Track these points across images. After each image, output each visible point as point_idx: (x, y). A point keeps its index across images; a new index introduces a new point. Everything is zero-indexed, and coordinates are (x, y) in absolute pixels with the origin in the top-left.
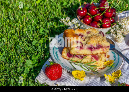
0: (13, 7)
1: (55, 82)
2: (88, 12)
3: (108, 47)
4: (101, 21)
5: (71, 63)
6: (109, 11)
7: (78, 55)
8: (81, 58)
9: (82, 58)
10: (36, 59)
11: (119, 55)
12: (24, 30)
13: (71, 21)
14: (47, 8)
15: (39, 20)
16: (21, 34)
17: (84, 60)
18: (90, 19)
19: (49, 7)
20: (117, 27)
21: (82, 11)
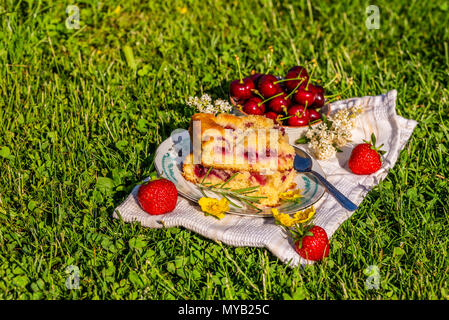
0: (81, 76)
1: (159, 217)
2: (256, 88)
3: (290, 156)
4: (285, 110)
5: (202, 189)
6: (307, 89)
7: (220, 169)
8: (224, 177)
9: (229, 177)
10: (122, 176)
11: (317, 182)
12: (101, 120)
13: (213, 103)
14: (163, 85)
15: (139, 107)
16: (94, 129)
17: (233, 185)
18: (259, 105)
19: (168, 84)
20: (325, 127)
21: (242, 86)
